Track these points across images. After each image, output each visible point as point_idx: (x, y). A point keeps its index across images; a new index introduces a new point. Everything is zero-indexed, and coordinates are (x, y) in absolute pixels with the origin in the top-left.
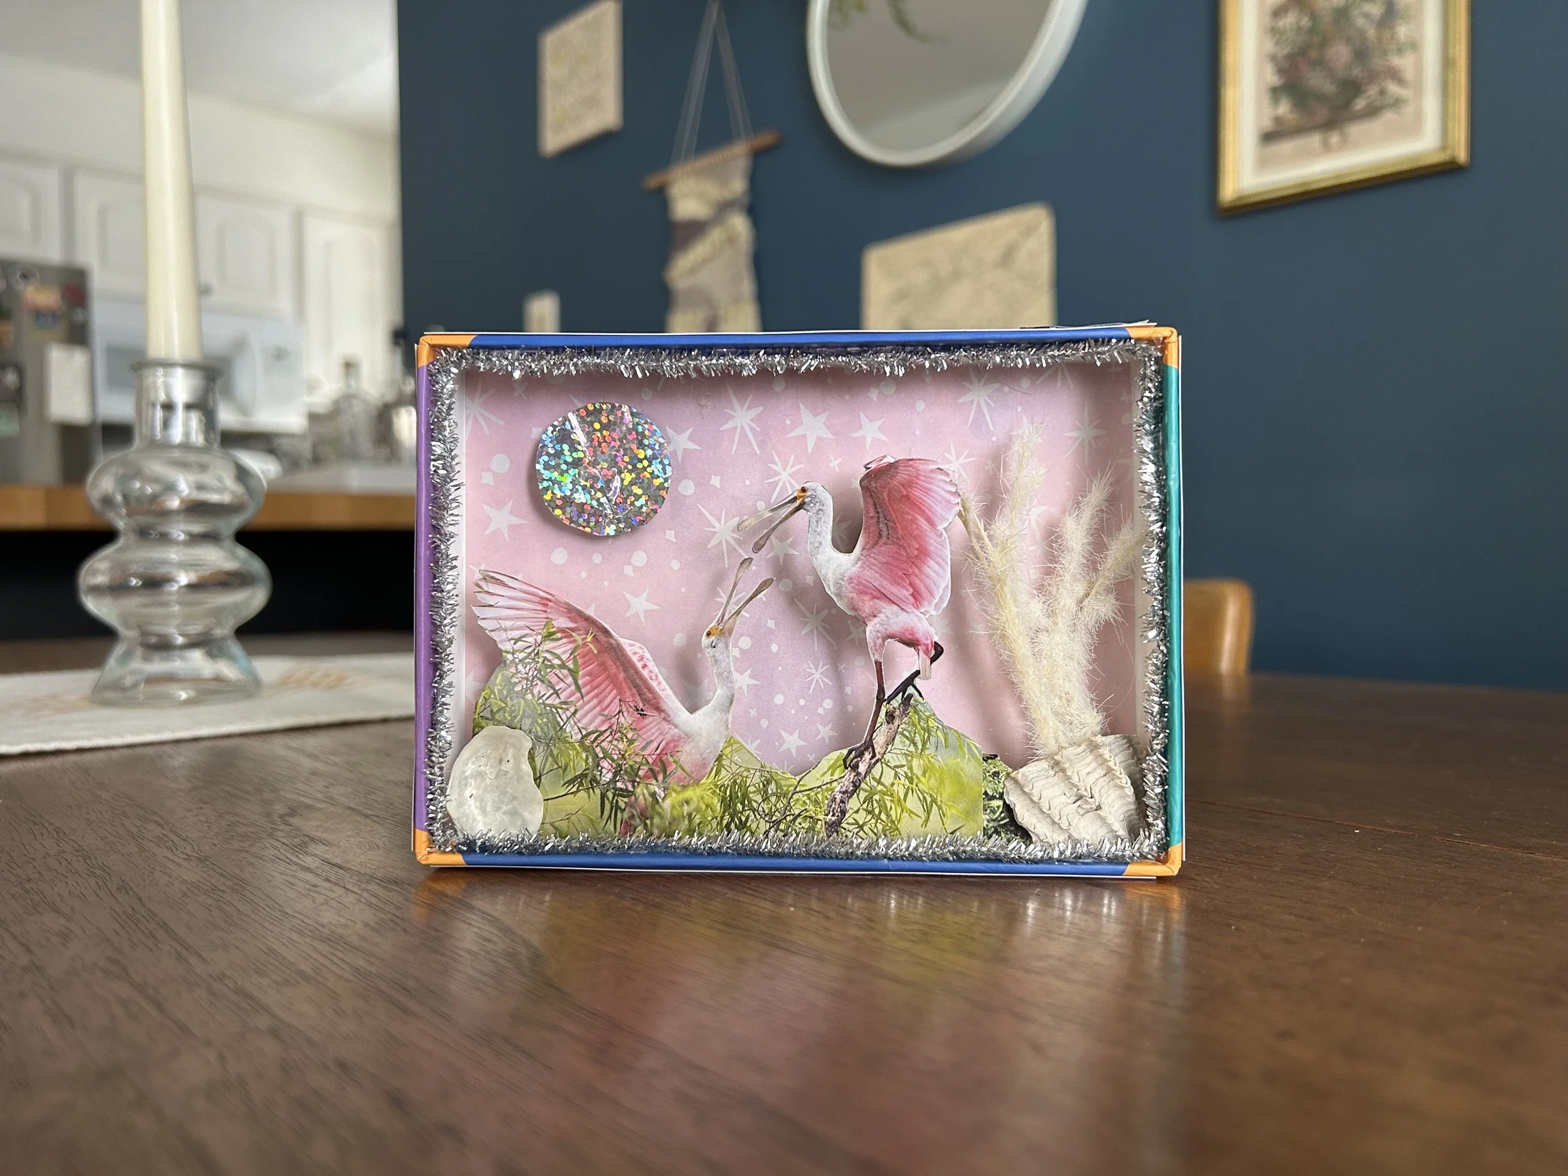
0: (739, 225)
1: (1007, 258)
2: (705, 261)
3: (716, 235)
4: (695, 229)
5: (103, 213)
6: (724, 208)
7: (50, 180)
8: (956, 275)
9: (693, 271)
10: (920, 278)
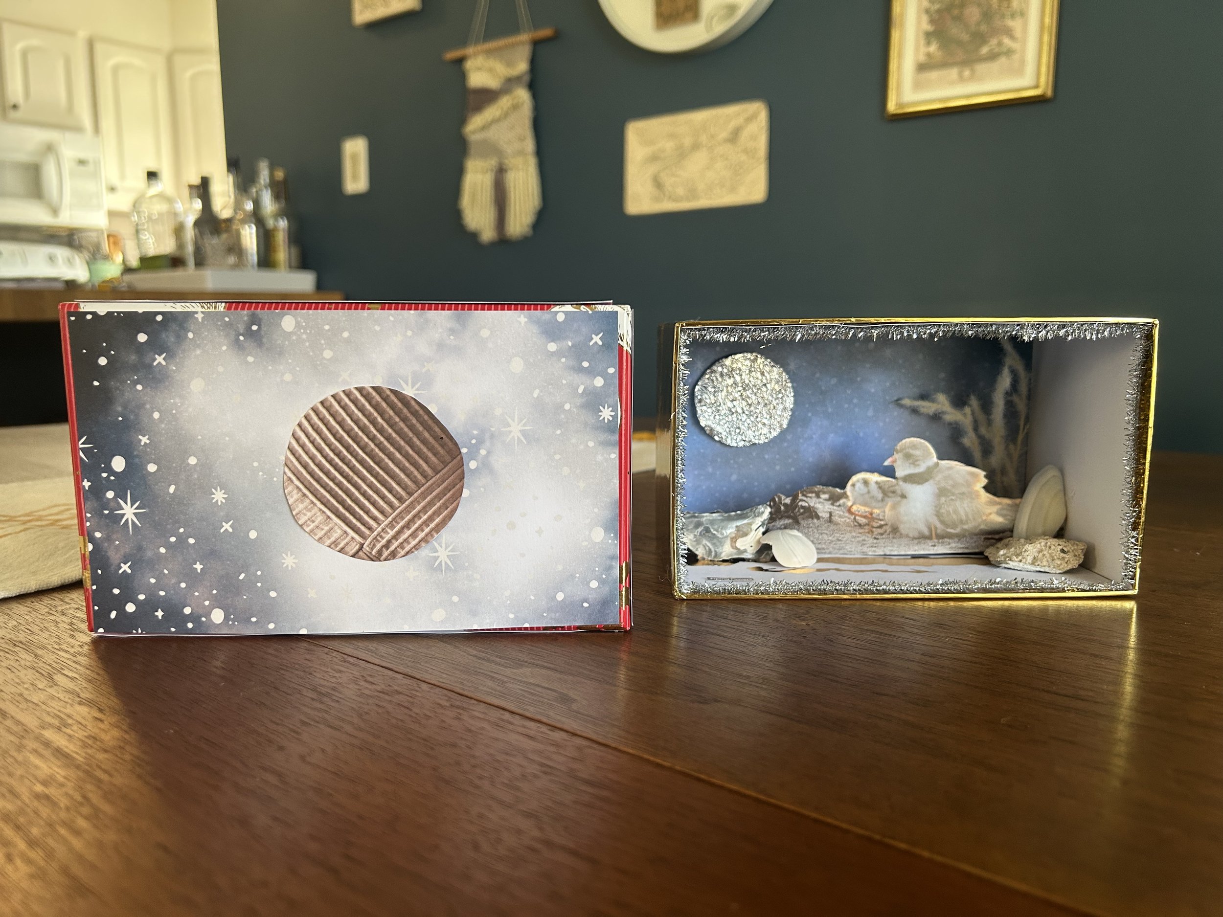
0: (523, 95)
1: (734, 137)
2: (494, 122)
3: (505, 102)
4: (486, 96)
6: (510, 83)
8: (696, 146)
9: (485, 128)
10: (668, 146)
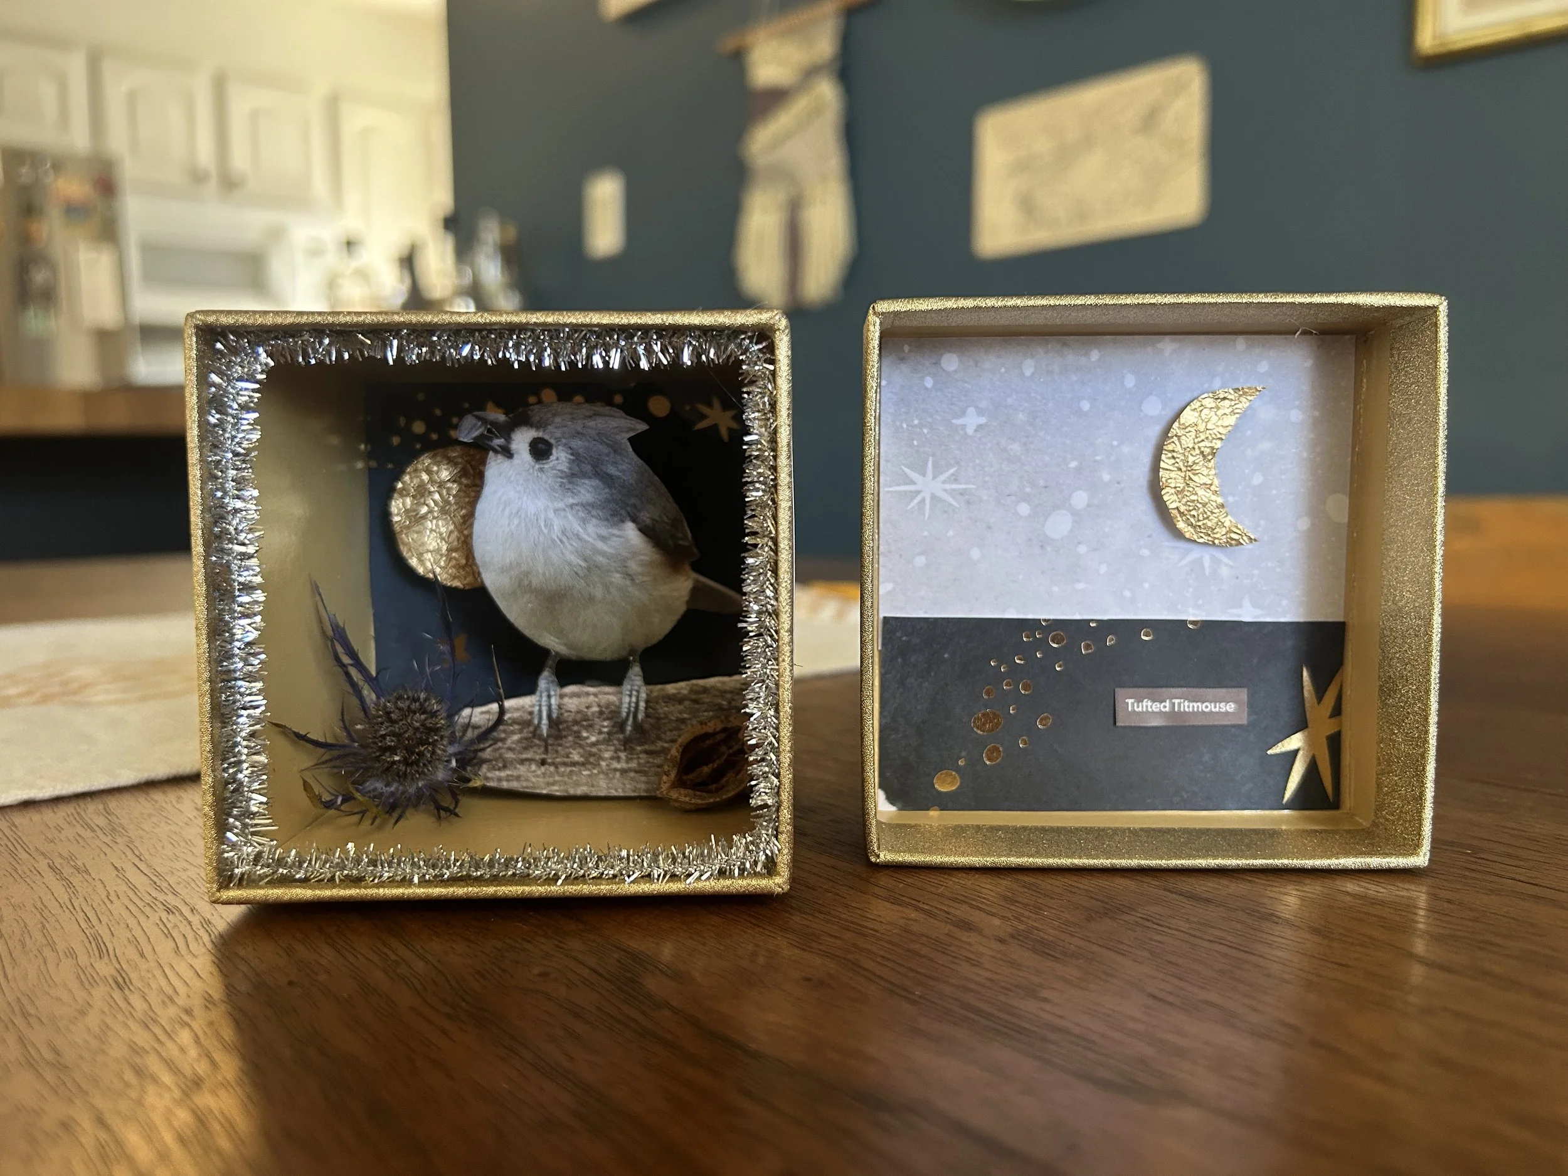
0: (827, 91)
1: (1149, 121)
2: (788, 135)
3: (800, 106)
4: (776, 97)
5: (132, 99)
6: (810, 73)
7: (76, 66)
8: (1087, 142)
9: (777, 143)
10: (1042, 145)
